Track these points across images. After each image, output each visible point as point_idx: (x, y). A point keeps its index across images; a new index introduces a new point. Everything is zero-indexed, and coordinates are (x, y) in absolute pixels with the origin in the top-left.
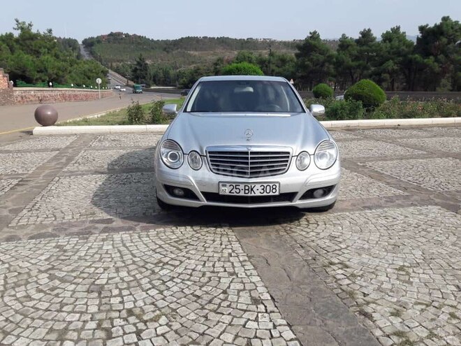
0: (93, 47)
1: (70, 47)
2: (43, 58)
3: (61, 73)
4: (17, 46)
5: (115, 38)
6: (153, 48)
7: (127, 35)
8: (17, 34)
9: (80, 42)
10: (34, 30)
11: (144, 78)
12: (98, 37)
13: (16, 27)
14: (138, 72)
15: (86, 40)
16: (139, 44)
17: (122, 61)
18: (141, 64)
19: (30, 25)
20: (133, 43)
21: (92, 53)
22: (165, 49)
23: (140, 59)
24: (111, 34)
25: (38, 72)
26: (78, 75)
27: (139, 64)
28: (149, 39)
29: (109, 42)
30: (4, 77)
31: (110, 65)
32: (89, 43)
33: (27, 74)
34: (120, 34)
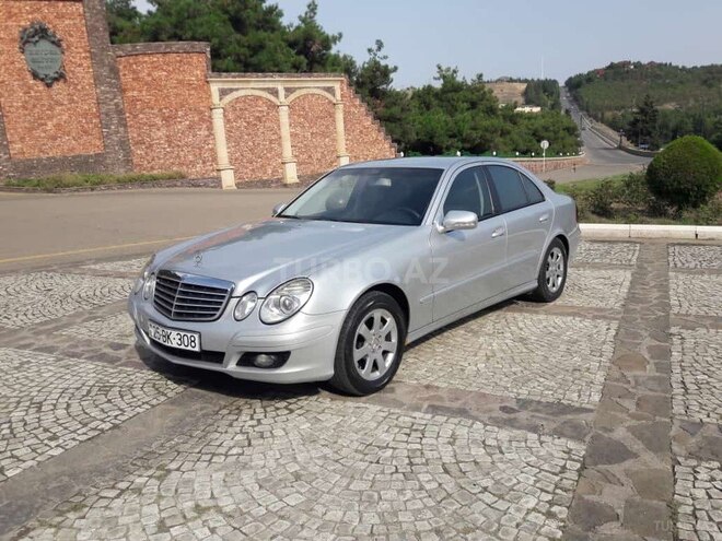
0: (579, 90)
1: (545, 92)
2: (459, 116)
3: (488, 136)
4: (435, 102)
5: (617, 71)
6: (681, 82)
7: (638, 65)
8: (438, 85)
9: (562, 83)
10: (459, 79)
11: (649, 134)
12: (589, 73)
13: (438, 75)
14: (640, 125)
15: (570, 79)
16: (658, 76)
17: (623, 107)
18: (647, 111)
19: (455, 72)
20: (646, 76)
21: (576, 99)
22: (705, 82)
23: (646, 104)
24: (612, 66)
25: (451, 137)
26: (522, 137)
27: (642, 111)
28: (677, 67)
29: (606, 80)
30: (391, 147)
31: (600, 115)
32: (574, 84)
33: (436, 140)
34: (625, 64)
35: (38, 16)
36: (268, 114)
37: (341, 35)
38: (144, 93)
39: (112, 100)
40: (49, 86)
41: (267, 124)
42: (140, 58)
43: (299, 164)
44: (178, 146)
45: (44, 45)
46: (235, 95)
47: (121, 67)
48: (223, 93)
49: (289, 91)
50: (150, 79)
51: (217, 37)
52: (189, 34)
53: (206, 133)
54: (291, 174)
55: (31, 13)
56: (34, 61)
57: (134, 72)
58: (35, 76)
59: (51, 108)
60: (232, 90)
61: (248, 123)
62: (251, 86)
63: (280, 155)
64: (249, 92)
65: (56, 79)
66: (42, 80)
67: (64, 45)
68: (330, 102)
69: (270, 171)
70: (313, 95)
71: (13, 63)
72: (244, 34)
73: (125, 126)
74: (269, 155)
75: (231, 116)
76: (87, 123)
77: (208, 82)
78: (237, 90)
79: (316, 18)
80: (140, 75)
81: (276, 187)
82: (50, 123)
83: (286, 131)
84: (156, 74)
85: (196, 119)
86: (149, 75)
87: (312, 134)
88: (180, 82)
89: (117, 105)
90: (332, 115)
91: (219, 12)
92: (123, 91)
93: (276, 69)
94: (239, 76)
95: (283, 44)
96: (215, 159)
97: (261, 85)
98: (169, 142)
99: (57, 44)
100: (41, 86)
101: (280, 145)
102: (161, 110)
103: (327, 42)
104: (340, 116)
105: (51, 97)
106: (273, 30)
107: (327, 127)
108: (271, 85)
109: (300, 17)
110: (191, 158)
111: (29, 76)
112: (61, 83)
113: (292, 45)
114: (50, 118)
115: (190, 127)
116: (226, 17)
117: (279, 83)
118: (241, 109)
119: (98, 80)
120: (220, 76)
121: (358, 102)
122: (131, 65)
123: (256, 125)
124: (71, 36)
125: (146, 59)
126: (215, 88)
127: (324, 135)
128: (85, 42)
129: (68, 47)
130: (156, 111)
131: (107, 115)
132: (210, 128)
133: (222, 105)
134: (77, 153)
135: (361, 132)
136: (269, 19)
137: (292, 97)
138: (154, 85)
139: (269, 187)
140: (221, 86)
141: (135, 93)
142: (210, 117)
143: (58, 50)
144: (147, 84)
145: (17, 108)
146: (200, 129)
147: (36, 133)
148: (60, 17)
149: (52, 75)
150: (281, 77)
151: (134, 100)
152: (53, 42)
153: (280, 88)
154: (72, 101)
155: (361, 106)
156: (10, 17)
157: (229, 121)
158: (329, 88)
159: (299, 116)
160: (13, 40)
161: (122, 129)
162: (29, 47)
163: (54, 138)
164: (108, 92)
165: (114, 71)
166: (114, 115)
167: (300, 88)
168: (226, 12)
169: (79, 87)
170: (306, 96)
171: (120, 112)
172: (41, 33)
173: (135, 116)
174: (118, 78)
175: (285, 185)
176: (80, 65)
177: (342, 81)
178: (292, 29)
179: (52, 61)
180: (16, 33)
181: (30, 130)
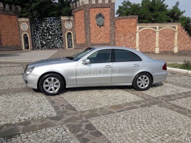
35: (100, 11)
36: (152, 34)
37: (185, 11)
38: (120, 29)
39: (113, 30)
40: (100, 27)
41: (152, 37)
42: (121, 20)
43: (160, 48)
44: (126, 42)
45: (101, 18)
46: (143, 29)
47: (116, 22)
48: (140, 28)
49: (160, 28)
50: (122, 25)
51: (144, 14)
52: (136, 13)
53: (134, 39)
54: (157, 51)
55: (99, 11)
56: (98, 22)
57: (119, 23)
58: (98, 25)
59: (100, 32)
60: (143, 28)
61: (146, 36)
62: (149, 27)
63: (154, 45)
64: (148, 28)
65: (102, 26)
66: (99, 26)
67: (105, 18)
68: (174, 31)
69: (151, 49)
70: (168, 29)
71: (94, 22)
72: (153, 13)
73: (115, 37)
74: (151, 45)
75: (141, 34)
76: (107, 36)
77: (136, 26)
78: (144, 28)
79: (178, 6)
80: (120, 24)
81: (152, 54)
82: (99, 36)
83: (157, 39)
84: (124, 24)
85: (132, 35)
86: (122, 24)
87: (166, 40)
88: (129, 26)
89: (114, 32)
90: (174, 35)
91: (147, 7)
92: (116, 28)
93: (161, 22)
94: (145, 24)
95: (165, 15)
96: (135, 46)
97: (152, 26)
98: (124, 41)
99: (103, 18)
100: (99, 27)
101: (155, 42)
102: (123, 33)
103: (180, 13)
104: (176, 35)
105: (100, 30)
106: (163, 11)
107: (171, 38)
108: (154, 26)
109: (173, 7)
110: (129, 45)
111: (97, 25)
112: (103, 26)
113: (168, 15)
114: (99, 34)
115: (130, 37)
116: (148, 8)
117: (157, 26)
118: (145, 33)
119: (111, 26)
120: (140, 24)
121: (184, 31)
122: (118, 22)
123: (148, 37)
124: (106, 16)
125: (122, 20)
126: (138, 27)
127: (170, 40)
128: (109, 17)
129: (106, 18)
130: (122, 33)
131: (111, 34)
132: (135, 38)
133: (139, 32)
134: (104, 42)
135: (184, 40)
136: (163, 8)
137: (161, 29)
138: (123, 27)
139: (150, 54)
140: (140, 27)
141: (118, 29)
142: (135, 35)
143: (103, 19)
144: (121, 26)
145: (93, 32)
146: (132, 38)
147: (96, 38)
148: (105, 11)
149: (101, 25)
150: (158, 24)
151: (118, 30)
152: (102, 17)
153: (157, 27)
154: (104, 31)
155: (185, 32)
156: (94, 12)
157: (141, 36)
158: (174, 27)
159: (162, 35)
160: (95, 17)
161: (114, 37)
162: (98, 19)
163: (100, 39)
164: (112, 29)
165: (115, 24)
166: (113, 34)
167: (164, 27)
168: (149, 7)
169: (106, 27)
170: (165, 29)
171: (114, 33)
172: (100, 15)
173: (117, 34)
174: (115, 25)
175: (155, 54)
176: (108, 22)
177: (179, 25)
178: (169, 10)
179: (102, 21)
180: (95, 16)
181: (95, 37)
